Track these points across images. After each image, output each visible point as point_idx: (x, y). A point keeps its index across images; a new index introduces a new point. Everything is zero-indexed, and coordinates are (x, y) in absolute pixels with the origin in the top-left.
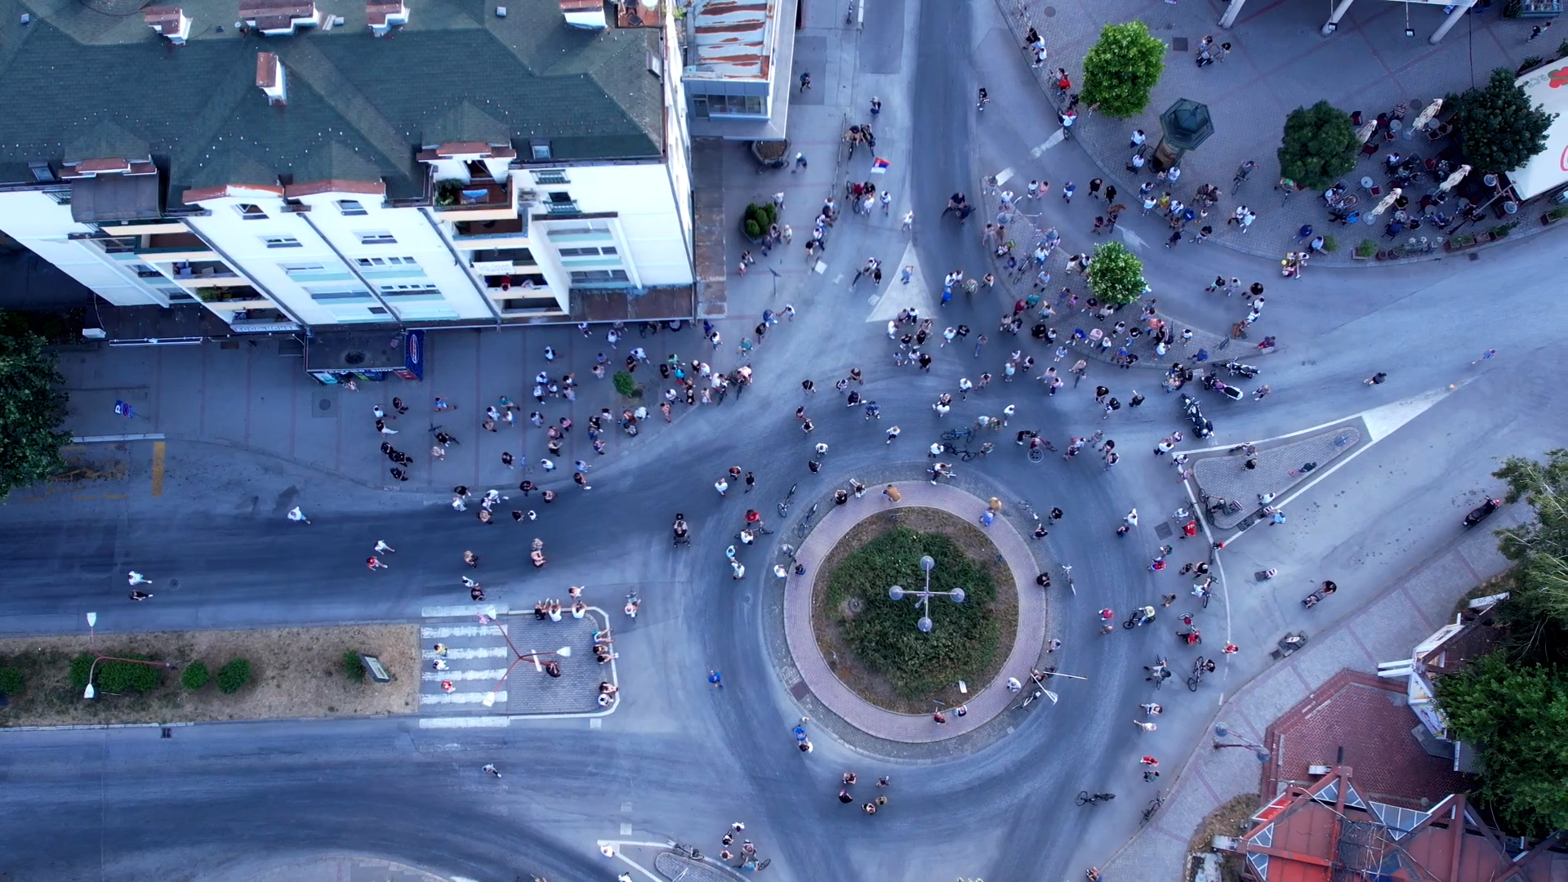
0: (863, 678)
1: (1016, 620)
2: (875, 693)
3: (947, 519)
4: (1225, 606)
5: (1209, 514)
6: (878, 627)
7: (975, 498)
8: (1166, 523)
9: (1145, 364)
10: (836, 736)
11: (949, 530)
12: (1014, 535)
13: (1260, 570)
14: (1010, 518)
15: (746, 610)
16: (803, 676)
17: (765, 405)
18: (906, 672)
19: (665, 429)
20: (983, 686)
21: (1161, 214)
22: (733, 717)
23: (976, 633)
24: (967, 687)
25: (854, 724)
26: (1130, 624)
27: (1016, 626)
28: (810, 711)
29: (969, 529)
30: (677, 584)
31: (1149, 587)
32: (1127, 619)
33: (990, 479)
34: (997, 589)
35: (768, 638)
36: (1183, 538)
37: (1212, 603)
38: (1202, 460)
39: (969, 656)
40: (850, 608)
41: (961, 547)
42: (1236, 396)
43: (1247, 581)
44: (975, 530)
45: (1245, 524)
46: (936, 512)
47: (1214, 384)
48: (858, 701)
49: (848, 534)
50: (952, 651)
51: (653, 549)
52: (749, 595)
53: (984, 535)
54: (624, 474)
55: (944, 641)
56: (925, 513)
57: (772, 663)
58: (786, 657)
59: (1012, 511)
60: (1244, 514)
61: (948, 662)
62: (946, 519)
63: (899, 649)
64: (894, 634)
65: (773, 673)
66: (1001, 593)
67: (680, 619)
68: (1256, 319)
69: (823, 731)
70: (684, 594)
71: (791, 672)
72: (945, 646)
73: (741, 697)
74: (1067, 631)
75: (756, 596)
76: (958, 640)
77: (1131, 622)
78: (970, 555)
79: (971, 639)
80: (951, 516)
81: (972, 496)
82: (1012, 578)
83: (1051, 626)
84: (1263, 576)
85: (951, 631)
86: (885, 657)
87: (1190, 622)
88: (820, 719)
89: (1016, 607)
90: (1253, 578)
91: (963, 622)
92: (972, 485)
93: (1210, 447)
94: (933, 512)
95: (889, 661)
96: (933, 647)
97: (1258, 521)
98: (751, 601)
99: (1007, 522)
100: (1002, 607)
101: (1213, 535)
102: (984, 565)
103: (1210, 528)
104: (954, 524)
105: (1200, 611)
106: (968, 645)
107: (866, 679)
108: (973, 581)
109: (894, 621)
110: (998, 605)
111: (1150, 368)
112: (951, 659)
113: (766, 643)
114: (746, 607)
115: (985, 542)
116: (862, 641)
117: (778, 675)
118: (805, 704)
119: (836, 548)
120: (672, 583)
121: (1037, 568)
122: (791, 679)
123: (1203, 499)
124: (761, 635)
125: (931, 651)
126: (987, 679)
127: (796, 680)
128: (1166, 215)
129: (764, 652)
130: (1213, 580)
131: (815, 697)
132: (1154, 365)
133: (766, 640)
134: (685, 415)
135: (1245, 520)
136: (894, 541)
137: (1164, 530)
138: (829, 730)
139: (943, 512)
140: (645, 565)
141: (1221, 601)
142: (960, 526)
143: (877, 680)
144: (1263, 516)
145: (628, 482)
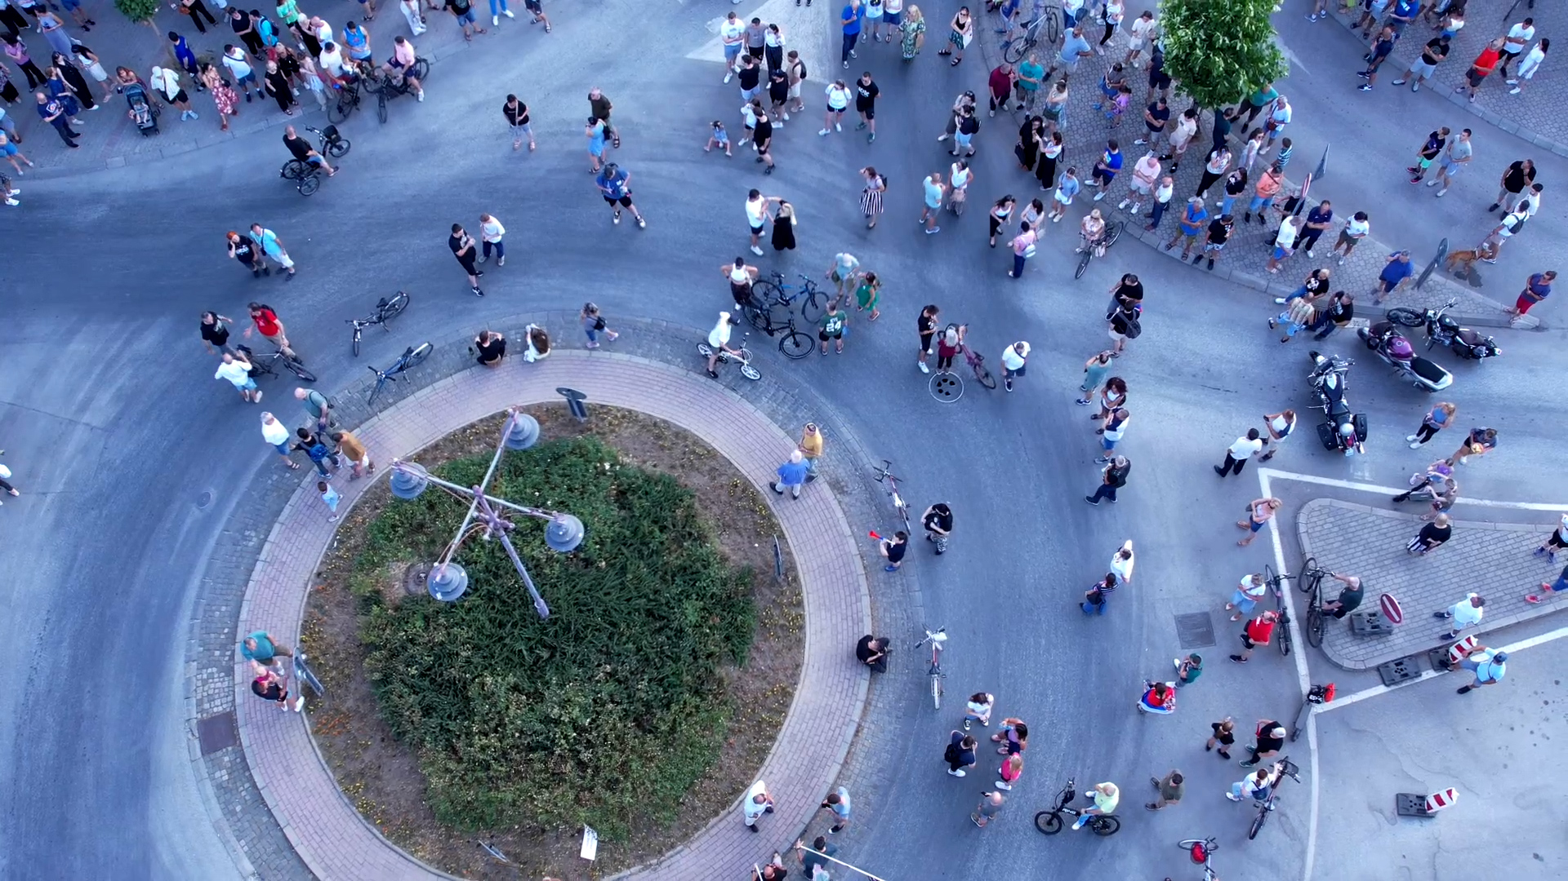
0: (366, 748)
1: (777, 726)
2: (379, 792)
3: (703, 456)
4: (1303, 854)
5: (1316, 621)
6: (440, 637)
7: (782, 433)
8: (1206, 615)
9: (1245, 276)
10: (249, 867)
11: (697, 481)
12: (842, 535)
13: (1414, 790)
14: (847, 499)
15: (189, 521)
16: (238, 701)
17: (425, 147)
18: (460, 761)
19: (213, 136)
20: (641, 859)
21: (1346, 22)
22: (47, 747)
23: (662, 720)
24: (599, 849)
25: (301, 850)
26: (1051, 823)
27: (772, 738)
28: (219, 787)
29: (742, 491)
30: (80, 427)
31: (1126, 749)
32: (1048, 805)
33: (829, 408)
34: (756, 639)
35: (206, 594)
36: (1236, 658)
37: (1270, 833)
38: (1326, 501)
39: (624, 767)
40: (405, 582)
41: (707, 520)
42: (1436, 381)
43: (1372, 808)
44: (754, 498)
45: (1397, 672)
46: (681, 435)
47: (1390, 343)
48: (333, 799)
49: (472, 426)
50: (589, 745)
51: (73, 347)
52: (214, 494)
53: (770, 516)
54: (97, 198)
55: (576, 712)
56: (657, 432)
57: (189, 650)
58: (223, 647)
59: (855, 487)
60: (1400, 643)
61: (568, 767)
62: (699, 457)
63: (467, 699)
64: (468, 661)
65: (180, 670)
66: (763, 654)
67: (49, 498)
68: (1520, 224)
69: (225, 843)
70: (85, 450)
71: (219, 683)
72: (575, 725)
73: (87, 706)
74: (894, 791)
75: (222, 502)
76: (612, 717)
77: (1055, 815)
78: (720, 544)
79: (645, 731)
80: (712, 454)
81: (775, 428)
82: (801, 628)
83: (856, 766)
84: (1415, 808)
85: (604, 695)
86: (427, 711)
87: (1204, 860)
88: (233, 813)
89: (786, 695)
90: (1390, 805)
91: (642, 686)
92: (785, 409)
93: (1350, 479)
94: (677, 435)
95: (434, 722)
96: (547, 720)
97: (1429, 674)
98: (209, 506)
99: (834, 504)
100: (753, 685)
101: (1312, 675)
102: (745, 576)
103: (1307, 655)
104: (713, 473)
105: (1237, 844)
106: (631, 741)
107: (373, 751)
108: (700, 597)
109: (480, 630)
110: (747, 677)
111: (1253, 287)
112: (582, 765)
113: (197, 604)
114: (195, 513)
115: (767, 528)
116: (394, 655)
117: (188, 681)
118: (216, 765)
119: (436, 447)
120: (72, 423)
121: (868, 621)
122: (211, 699)
123: (1308, 579)
124: (196, 581)
125: (538, 727)
126: (655, 842)
127: (219, 707)
128: (1355, 26)
129: (184, 622)
130: (1289, 768)
131: (244, 759)
132: (1263, 283)
133: (199, 597)
134: (262, 125)
135: (1399, 663)
136: (557, 459)
137: (1197, 629)
138: (241, 848)
139: (697, 442)
140: (41, 372)
141: (1297, 838)
142: (724, 480)
143: (396, 762)
144: (1444, 663)
145: (97, 213)
